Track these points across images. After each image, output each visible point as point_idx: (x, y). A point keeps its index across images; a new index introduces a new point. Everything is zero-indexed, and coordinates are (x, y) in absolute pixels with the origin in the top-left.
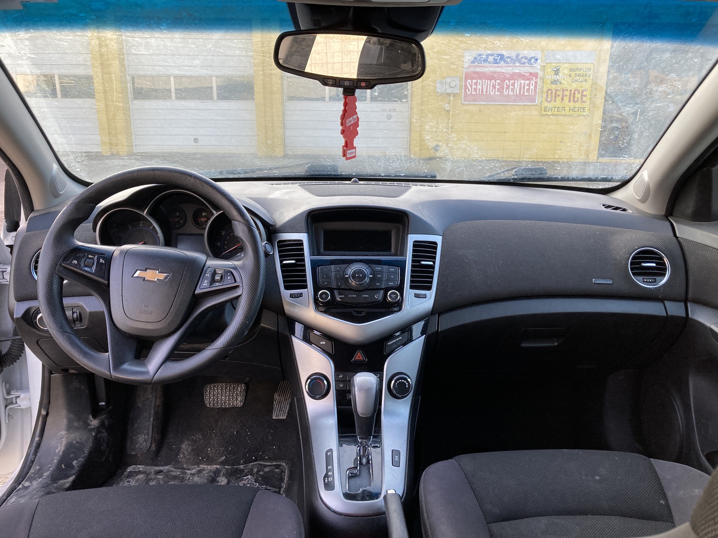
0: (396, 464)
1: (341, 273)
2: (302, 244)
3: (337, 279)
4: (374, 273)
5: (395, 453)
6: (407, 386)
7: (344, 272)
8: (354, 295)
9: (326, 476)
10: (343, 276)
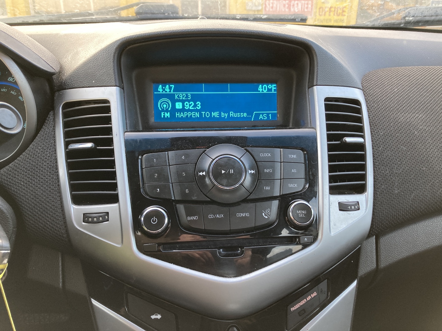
1: (190, 168)
2: (108, 109)
3: (181, 181)
4: (257, 165)
7: (196, 167)
8: (219, 214)
10: (195, 174)
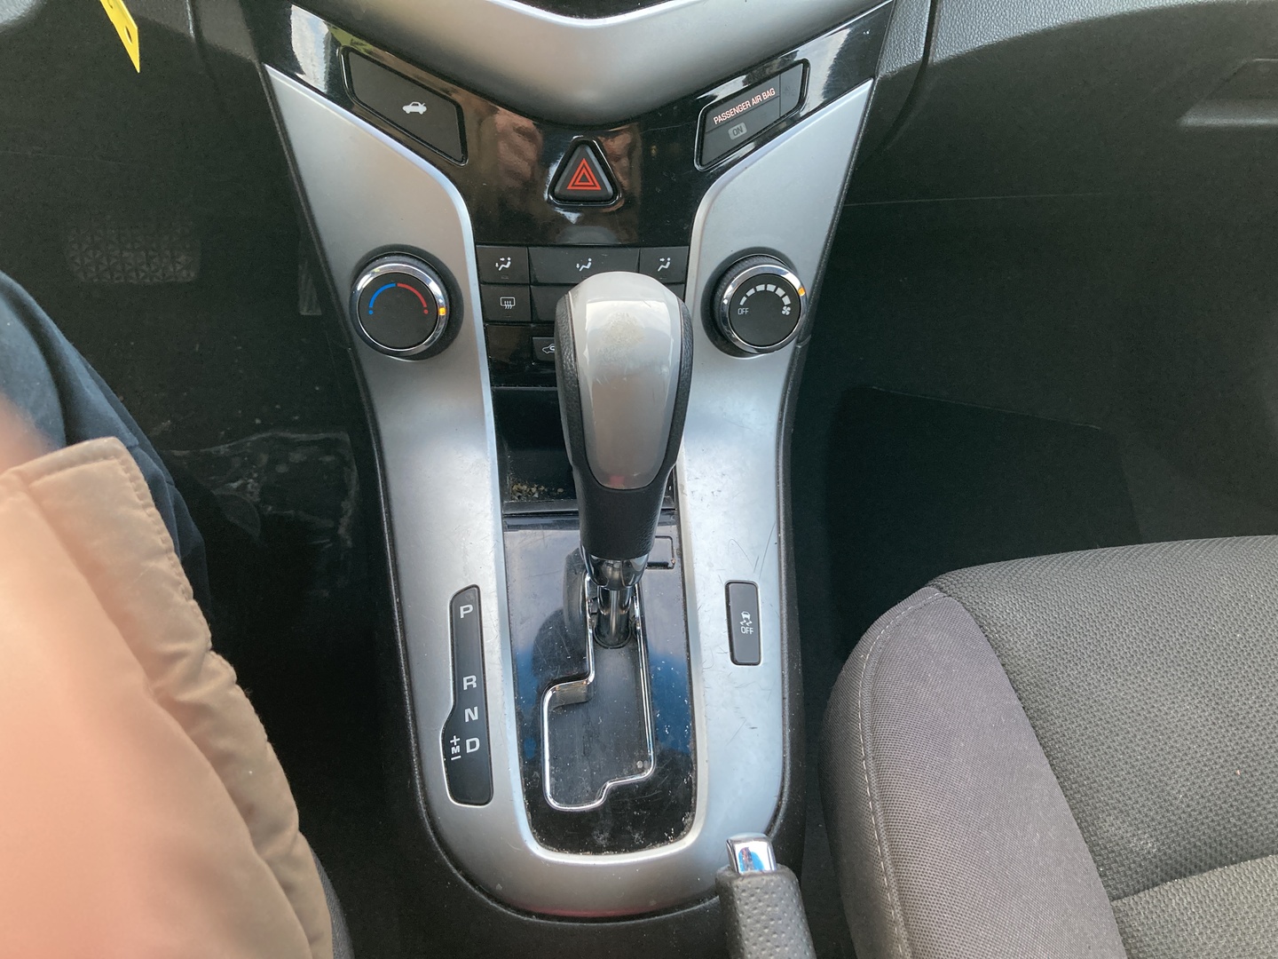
0: (743, 651)
5: (739, 595)
6: (786, 311)
9: (455, 727)
